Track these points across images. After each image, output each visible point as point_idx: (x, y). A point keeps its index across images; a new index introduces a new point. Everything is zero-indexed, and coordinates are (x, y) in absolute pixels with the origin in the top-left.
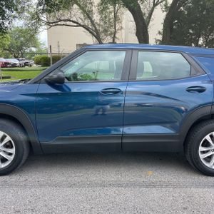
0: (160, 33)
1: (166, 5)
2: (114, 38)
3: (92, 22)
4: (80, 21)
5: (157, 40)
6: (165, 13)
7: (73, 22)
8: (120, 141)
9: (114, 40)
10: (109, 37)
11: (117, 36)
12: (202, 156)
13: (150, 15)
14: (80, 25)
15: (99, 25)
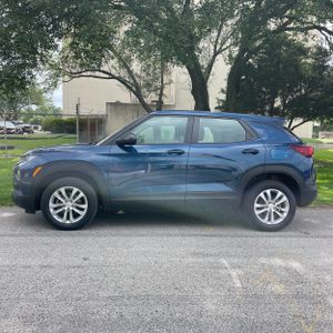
0: (223, 91)
1: (230, 56)
2: (161, 95)
3: (130, 72)
4: (113, 72)
5: (219, 101)
6: (230, 66)
7: (104, 72)
8: (183, 198)
9: (160, 98)
10: (153, 94)
11: (164, 92)
12: (257, 212)
13: (210, 66)
14: (114, 77)
15: (140, 77)
